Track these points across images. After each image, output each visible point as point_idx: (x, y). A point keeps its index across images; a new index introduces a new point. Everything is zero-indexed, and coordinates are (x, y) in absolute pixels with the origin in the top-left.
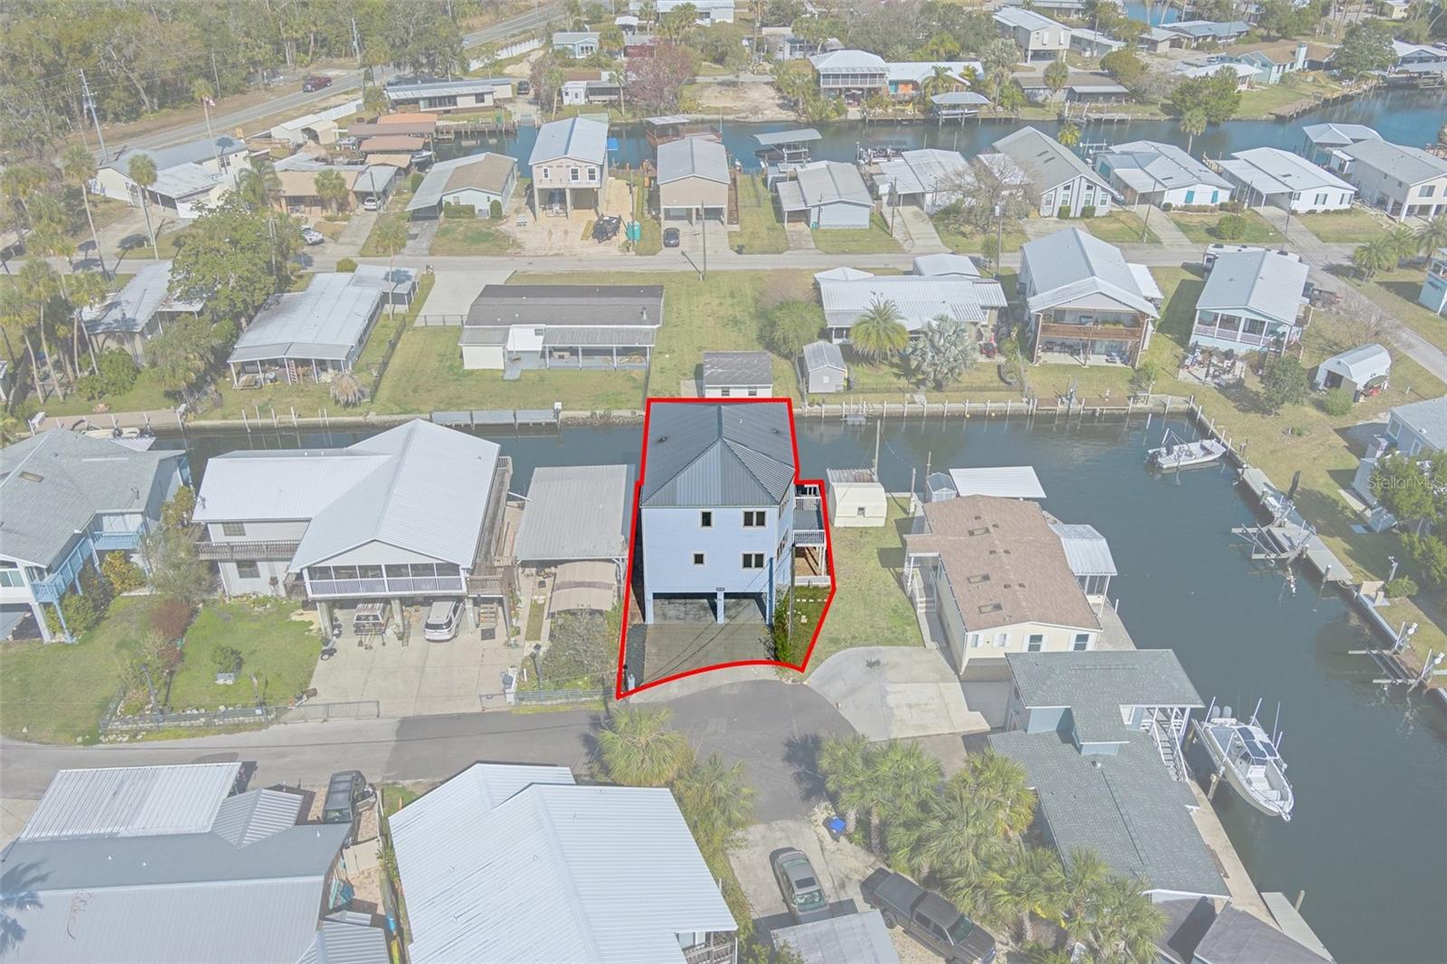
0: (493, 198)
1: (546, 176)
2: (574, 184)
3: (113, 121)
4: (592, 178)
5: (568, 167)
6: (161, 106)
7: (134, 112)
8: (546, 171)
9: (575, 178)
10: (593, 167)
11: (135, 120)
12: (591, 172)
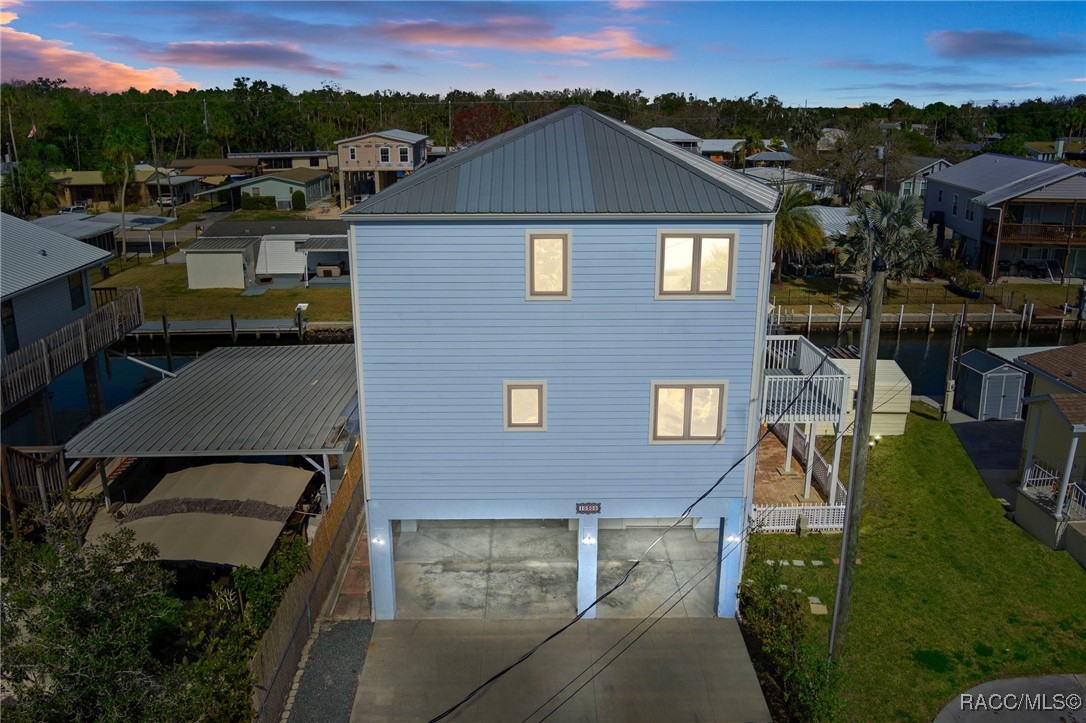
0: (296, 188)
1: (353, 157)
2: (384, 166)
4: (405, 159)
5: (377, 146)
8: (353, 151)
9: (385, 159)
10: (406, 146)
12: (404, 153)
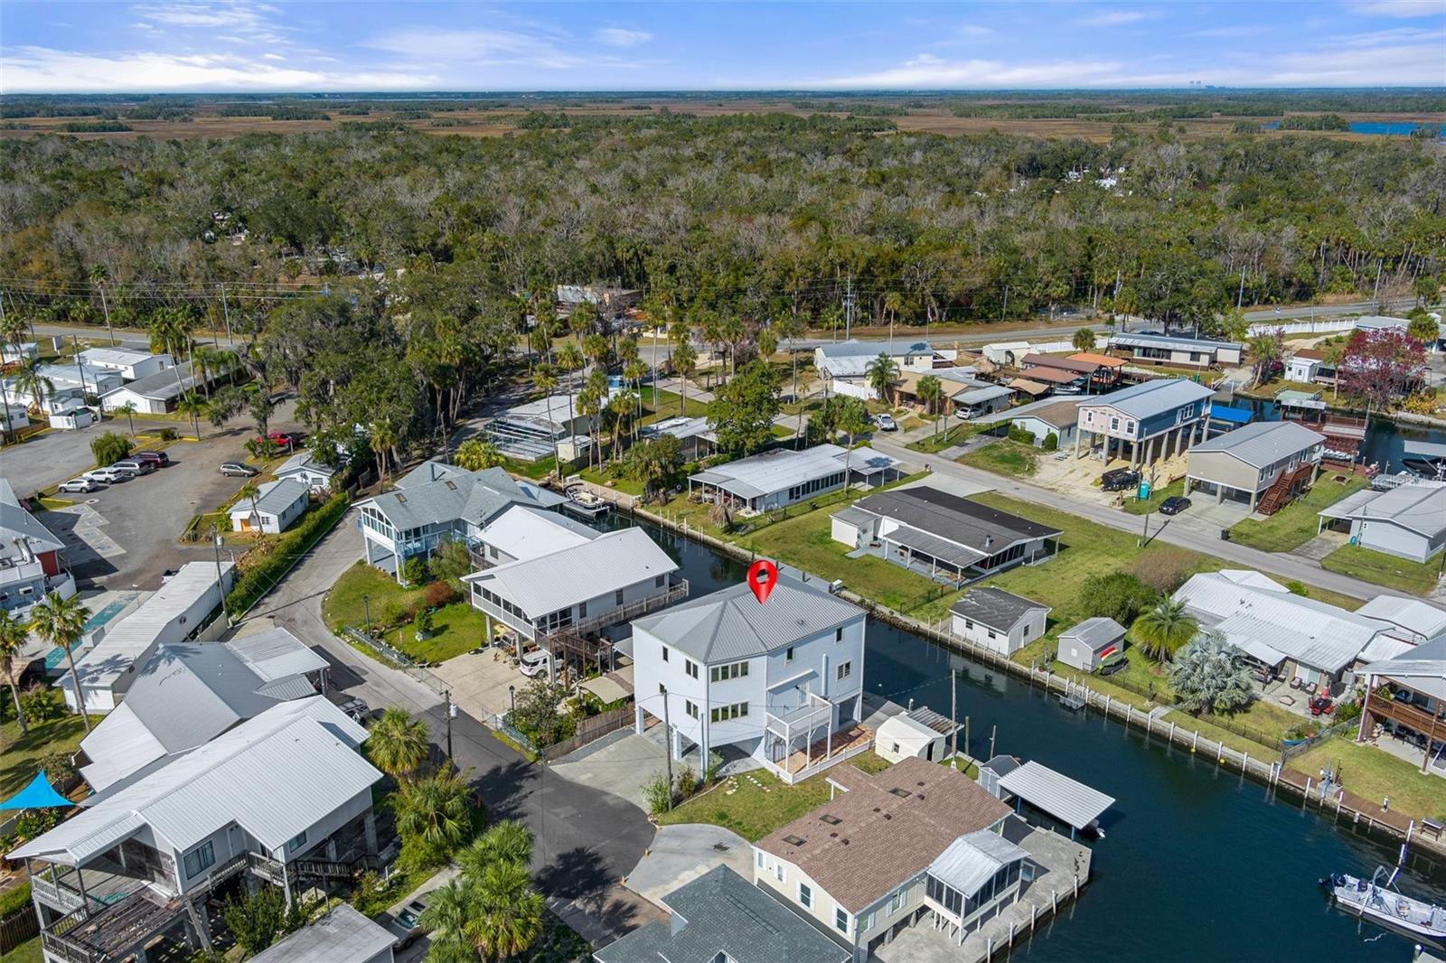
0: (1052, 430)
1: (1090, 419)
2: (1113, 433)
3: (904, 323)
4: (1130, 431)
5: (1110, 415)
6: (949, 319)
7: (920, 319)
8: (1090, 414)
11: (920, 325)
12: (1131, 425)
